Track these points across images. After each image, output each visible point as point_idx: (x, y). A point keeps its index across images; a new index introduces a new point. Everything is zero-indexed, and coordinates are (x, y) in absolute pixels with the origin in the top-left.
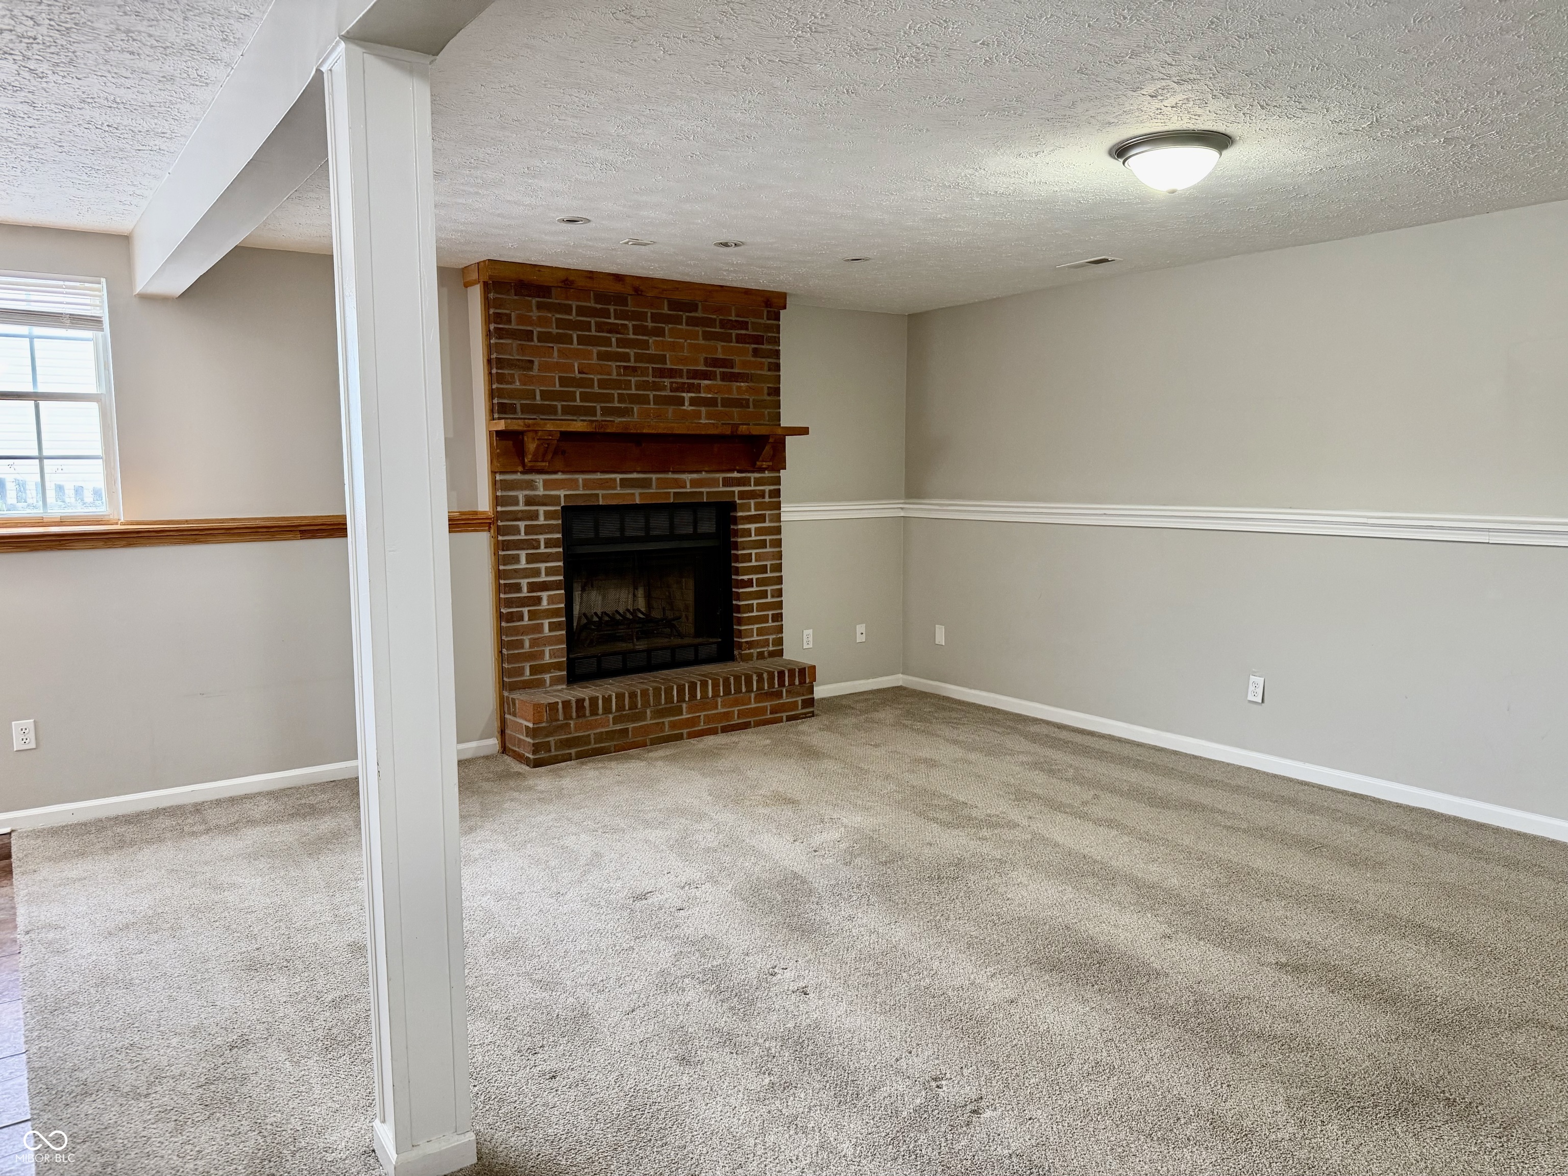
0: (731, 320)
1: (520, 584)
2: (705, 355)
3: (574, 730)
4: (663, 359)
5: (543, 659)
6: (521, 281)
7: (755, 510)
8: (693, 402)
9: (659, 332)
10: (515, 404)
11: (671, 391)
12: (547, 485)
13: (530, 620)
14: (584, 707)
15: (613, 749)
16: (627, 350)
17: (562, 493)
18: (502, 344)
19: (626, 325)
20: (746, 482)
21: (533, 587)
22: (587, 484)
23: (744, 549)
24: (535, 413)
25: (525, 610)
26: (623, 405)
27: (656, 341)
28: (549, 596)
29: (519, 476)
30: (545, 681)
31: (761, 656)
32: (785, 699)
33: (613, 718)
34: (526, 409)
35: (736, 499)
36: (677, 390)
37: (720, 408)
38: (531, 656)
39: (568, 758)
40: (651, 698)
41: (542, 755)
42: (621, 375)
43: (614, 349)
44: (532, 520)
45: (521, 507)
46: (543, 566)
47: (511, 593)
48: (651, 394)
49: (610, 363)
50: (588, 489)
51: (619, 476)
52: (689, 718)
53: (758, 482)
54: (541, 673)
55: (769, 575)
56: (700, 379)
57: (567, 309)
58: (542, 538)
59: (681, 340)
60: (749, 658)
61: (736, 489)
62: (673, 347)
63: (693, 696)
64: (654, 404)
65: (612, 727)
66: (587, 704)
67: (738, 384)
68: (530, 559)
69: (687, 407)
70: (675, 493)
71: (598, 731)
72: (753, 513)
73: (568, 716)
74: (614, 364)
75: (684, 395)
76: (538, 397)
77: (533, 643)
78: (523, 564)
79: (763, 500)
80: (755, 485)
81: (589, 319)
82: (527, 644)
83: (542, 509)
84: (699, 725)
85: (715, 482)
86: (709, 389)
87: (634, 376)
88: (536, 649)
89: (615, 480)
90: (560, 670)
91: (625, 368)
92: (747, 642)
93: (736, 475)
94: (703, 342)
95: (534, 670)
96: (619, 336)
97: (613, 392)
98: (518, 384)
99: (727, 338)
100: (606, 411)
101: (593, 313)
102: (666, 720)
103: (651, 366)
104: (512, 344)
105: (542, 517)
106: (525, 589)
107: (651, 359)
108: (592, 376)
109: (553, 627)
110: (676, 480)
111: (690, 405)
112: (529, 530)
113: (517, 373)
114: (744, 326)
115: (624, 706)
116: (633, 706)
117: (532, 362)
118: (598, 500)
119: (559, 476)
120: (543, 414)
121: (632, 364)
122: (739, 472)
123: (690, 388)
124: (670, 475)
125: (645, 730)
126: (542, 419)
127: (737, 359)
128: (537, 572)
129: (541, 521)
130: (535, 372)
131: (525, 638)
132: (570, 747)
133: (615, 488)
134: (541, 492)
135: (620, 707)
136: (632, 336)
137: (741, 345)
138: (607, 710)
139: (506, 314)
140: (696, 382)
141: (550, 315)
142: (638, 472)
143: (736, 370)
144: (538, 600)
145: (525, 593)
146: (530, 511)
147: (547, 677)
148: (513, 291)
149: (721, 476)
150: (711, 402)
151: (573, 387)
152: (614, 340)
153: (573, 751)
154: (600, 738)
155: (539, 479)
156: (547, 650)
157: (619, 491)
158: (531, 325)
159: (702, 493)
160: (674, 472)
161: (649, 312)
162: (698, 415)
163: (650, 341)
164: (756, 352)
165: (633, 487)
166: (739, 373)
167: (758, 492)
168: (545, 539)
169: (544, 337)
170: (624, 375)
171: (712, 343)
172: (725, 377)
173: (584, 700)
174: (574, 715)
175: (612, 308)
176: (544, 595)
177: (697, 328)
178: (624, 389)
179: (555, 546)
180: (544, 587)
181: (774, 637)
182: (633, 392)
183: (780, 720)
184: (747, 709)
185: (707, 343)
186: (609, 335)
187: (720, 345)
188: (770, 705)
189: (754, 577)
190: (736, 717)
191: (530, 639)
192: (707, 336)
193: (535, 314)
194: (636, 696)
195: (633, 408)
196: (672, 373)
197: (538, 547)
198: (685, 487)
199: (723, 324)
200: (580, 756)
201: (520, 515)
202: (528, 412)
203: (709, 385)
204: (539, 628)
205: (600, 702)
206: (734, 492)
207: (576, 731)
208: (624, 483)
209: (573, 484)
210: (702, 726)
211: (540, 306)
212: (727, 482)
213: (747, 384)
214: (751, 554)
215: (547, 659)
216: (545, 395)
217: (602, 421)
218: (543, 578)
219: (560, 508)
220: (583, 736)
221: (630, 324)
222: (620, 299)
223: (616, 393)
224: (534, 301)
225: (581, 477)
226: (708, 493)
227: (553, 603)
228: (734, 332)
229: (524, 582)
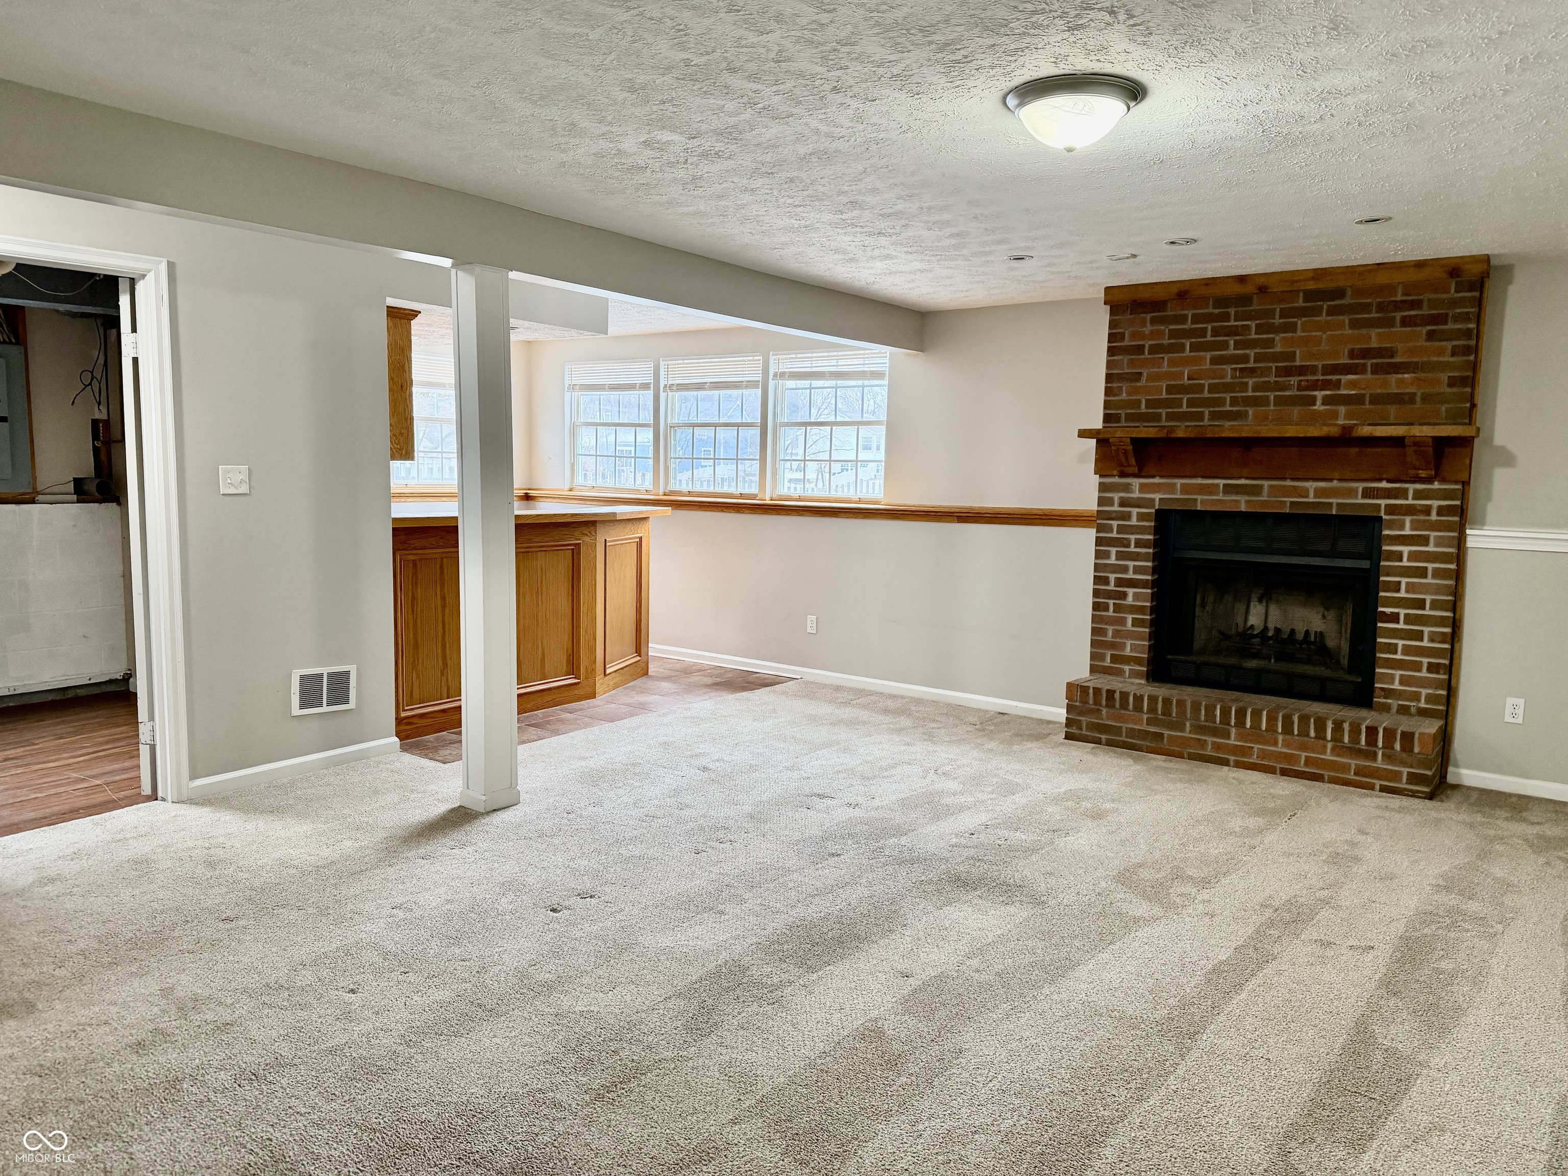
0: (1396, 301)
1: (1108, 578)
2: (1350, 346)
3: (1105, 717)
4: (1291, 356)
5: (1124, 650)
6: (1135, 301)
7: (1412, 529)
8: (1326, 401)
9: (1292, 328)
10: (1120, 414)
11: (1298, 390)
12: (1143, 488)
13: (1114, 612)
14: (1114, 699)
15: (1144, 748)
16: (1247, 352)
17: (1157, 496)
18: (1113, 360)
19: (1248, 325)
20: (1403, 494)
21: (1120, 582)
22: (1185, 489)
23: (1388, 575)
24: (1138, 421)
25: (1111, 602)
26: (1235, 409)
27: (1284, 338)
28: (1135, 593)
29: (1116, 480)
30: (1125, 672)
31: (1404, 710)
32: (1380, 763)
33: (1148, 719)
34: (1129, 417)
35: (1382, 514)
36: (1307, 388)
37: (1367, 406)
38: (1112, 645)
39: (1098, 742)
40: (1189, 711)
41: (1074, 730)
42: (1236, 377)
43: (1231, 351)
44: (1125, 520)
45: (1116, 508)
46: (1131, 564)
47: (1099, 585)
48: (1272, 396)
49: (1224, 367)
50: (1187, 494)
51: (1221, 482)
52: (1237, 745)
53: (1418, 495)
54: (1121, 663)
55: (1427, 612)
56: (1341, 374)
57: (1182, 319)
58: (1133, 537)
59: (1318, 333)
60: (1386, 708)
61: (1383, 502)
62: (1306, 341)
63: (1241, 723)
64: (1274, 406)
65: (1144, 727)
66: (1117, 696)
67: (1400, 376)
68: (1120, 556)
69: (1319, 406)
70: (1291, 503)
71: (1130, 726)
72: (1407, 532)
73: (1097, 702)
74: (1228, 368)
75: (1316, 393)
76: (1143, 405)
77: (1116, 633)
78: (1113, 560)
79: (1427, 518)
80: (1414, 498)
81: (1205, 326)
82: (1110, 633)
83: (1135, 511)
84: (1250, 758)
85: (1352, 493)
86: (1353, 385)
87: (1252, 377)
88: (1118, 640)
89: (1218, 485)
90: (1141, 665)
91: (1241, 369)
92: (1382, 689)
93: (1384, 485)
94: (1350, 332)
95: (1114, 659)
96: (1238, 338)
97: (1225, 395)
98: (1124, 395)
99: (1390, 323)
100: (1214, 416)
101: (1210, 318)
102: (1210, 740)
103: (1273, 365)
104: (1123, 360)
105: (1134, 518)
106: (1112, 583)
107: (1275, 357)
108: (1203, 382)
109: (1136, 623)
110: (1294, 487)
111: (1323, 404)
112: (1121, 529)
113: (1125, 386)
114: (1416, 304)
115: (1157, 709)
116: (1167, 712)
117: (1140, 374)
118: (1196, 505)
119: (1157, 480)
120: (1148, 421)
121: (1251, 364)
122: (1389, 481)
123: (1326, 385)
124: (1289, 483)
125: (1185, 741)
126: (1145, 427)
127: (1399, 346)
128: (1125, 569)
129: (1134, 521)
130: (1143, 382)
131: (1108, 627)
132: (1100, 732)
133: (1217, 494)
134: (1136, 494)
135: (1152, 709)
136: (1253, 336)
137: (1409, 329)
138: (1138, 708)
139: (1120, 333)
140: (1334, 377)
141: (1163, 328)
142: (1247, 478)
143: (1398, 360)
144: (1124, 595)
145: (1111, 587)
146: (1124, 512)
147: (1127, 668)
148: (1129, 311)
149: (1360, 486)
150: (1357, 400)
151: (1180, 394)
152: (1232, 342)
153: (1104, 737)
154: (1132, 733)
155: (1136, 482)
156: (1129, 643)
157: (1221, 497)
158: (1143, 339)
159: (1331, 504)
160: (1293, 479)
161: (1277, 308)
162: (1335, 415)
163: (1277, 338)
164: (1431, 336)
165: (1237, 493)
166: (1402, 363)
167: (1419, 508)
168: (1136, 539)
169: (1154, 350)
170: (1239, 377)
171: (1364, 331)
172: (1377, 369)
173: (1114, 692)
174: (1104, 703)
175: (1232, 311)
176: (1131, 591)
177: (1341, 317)
178: (1239, 392)
179: (1145, 547)
180: (1132, 583)
181: (1430, 691)
182: (1250, 394)
183: (1371, 787)
184: (1320, 759)
185: (1356, 332)
186: (1226, 338)
187: (1374, 333)
188: (1356, 765)
189: (1402, 612)
190: (1302, 762)
191: (1113, 630)
192: (1354, 324)
193: (1148, 329)
194: (1171, 703)
195: (1247, 412)
196: (1302, 370)
197: (1128, 546)
198: (1307, 496)
199: (1381, 307)
200: (1110, 743)
201: (1114, 515)
202: (1132, 421)
203: (1355, 380)
204: (1123, 621)
205: (1131, 699)
206: (1379, 505)
207: (1108, 719)
208: (1228, 489)
209: (1171, 488)
210: (1254, 759)
211: (1153, 321)
212: (1367, 493)
213: (1413, 375)
214: (1399, 583)
215: (1128, 652)
216: (1150, 403)
217: (1210, 426)
218: (1130, 575)
219: (1154, 511)
220: (1114, 726)
221: (1253, 324)
222: (1244, 300)
223: (1228, 396)
224: (1148, 316)
225: (1179, 482)
226: (1338, 504)
227: (1138, 601)
228: (1398, 315)
229: (1112, 577)
